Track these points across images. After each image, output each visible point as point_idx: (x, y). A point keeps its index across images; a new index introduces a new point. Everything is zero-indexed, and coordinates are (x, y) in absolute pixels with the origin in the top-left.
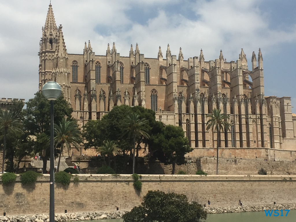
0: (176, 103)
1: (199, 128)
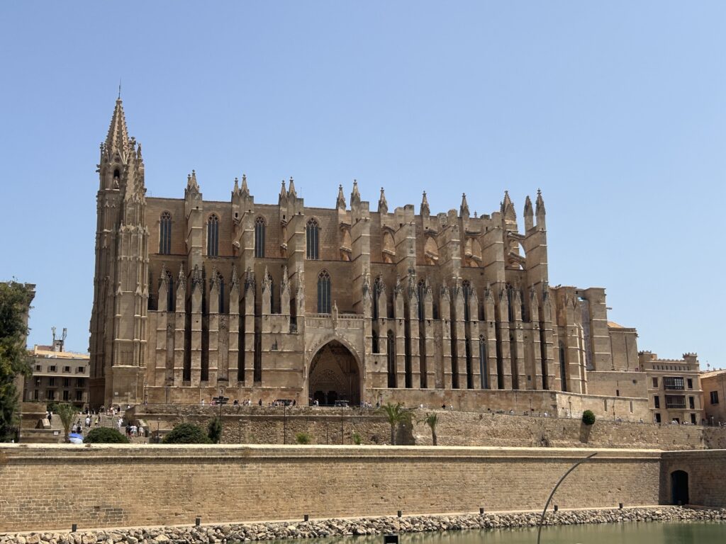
0: (368, 296)
1: (415, 350)
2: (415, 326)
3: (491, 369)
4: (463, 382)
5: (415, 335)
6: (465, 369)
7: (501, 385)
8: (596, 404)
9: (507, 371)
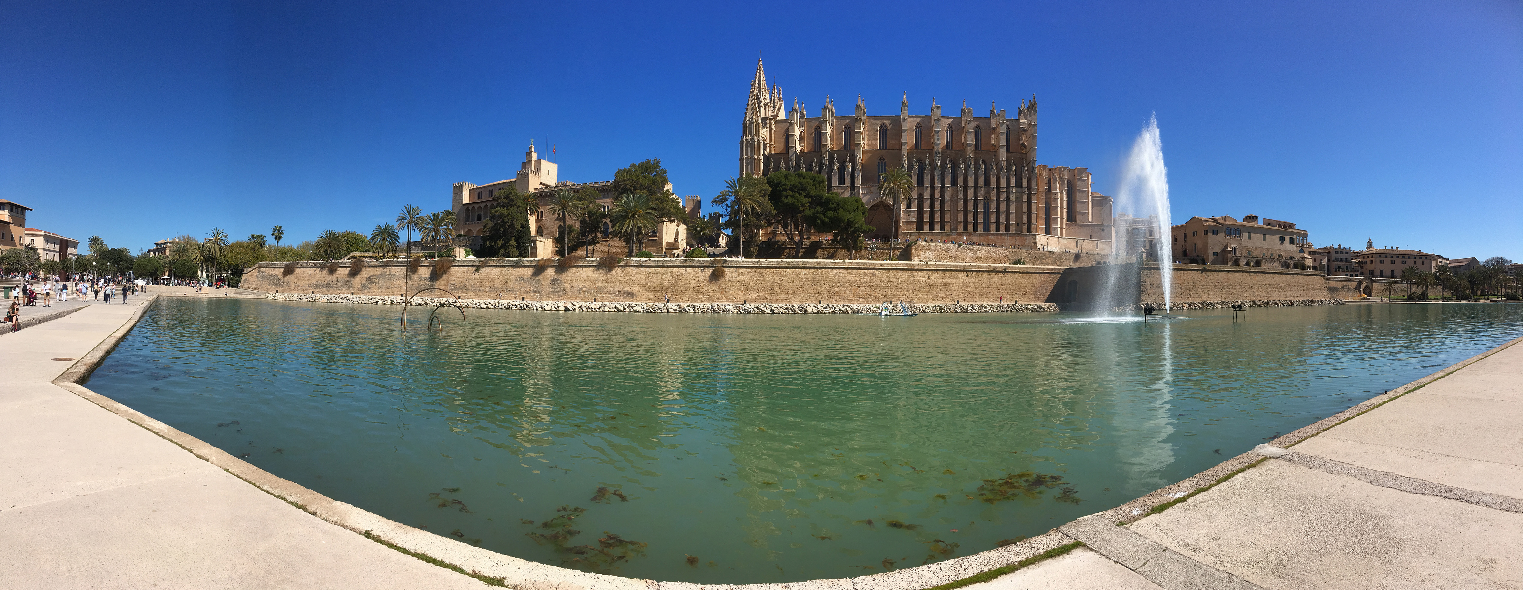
1: (937, 205)
2: (937, 191)
3: (991, 219)
4: (971, 227)
5: (937, 196)
6: (973, 218)
7: (998, 229)
8: (1070, 243)
9: (1003, 220)
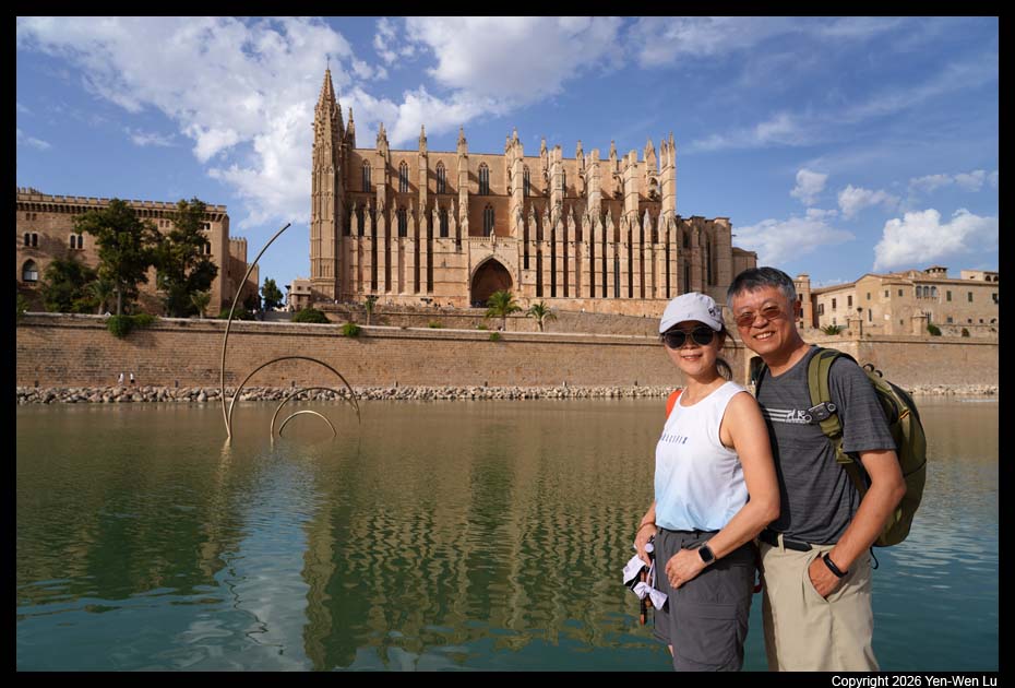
1: (560, 265)
2: (559, 246)
3: (623, 281)
4: (599, 291)
5: (559, 252)
6: (601, 281)
7: (631, 295)
9: (636, 283)
